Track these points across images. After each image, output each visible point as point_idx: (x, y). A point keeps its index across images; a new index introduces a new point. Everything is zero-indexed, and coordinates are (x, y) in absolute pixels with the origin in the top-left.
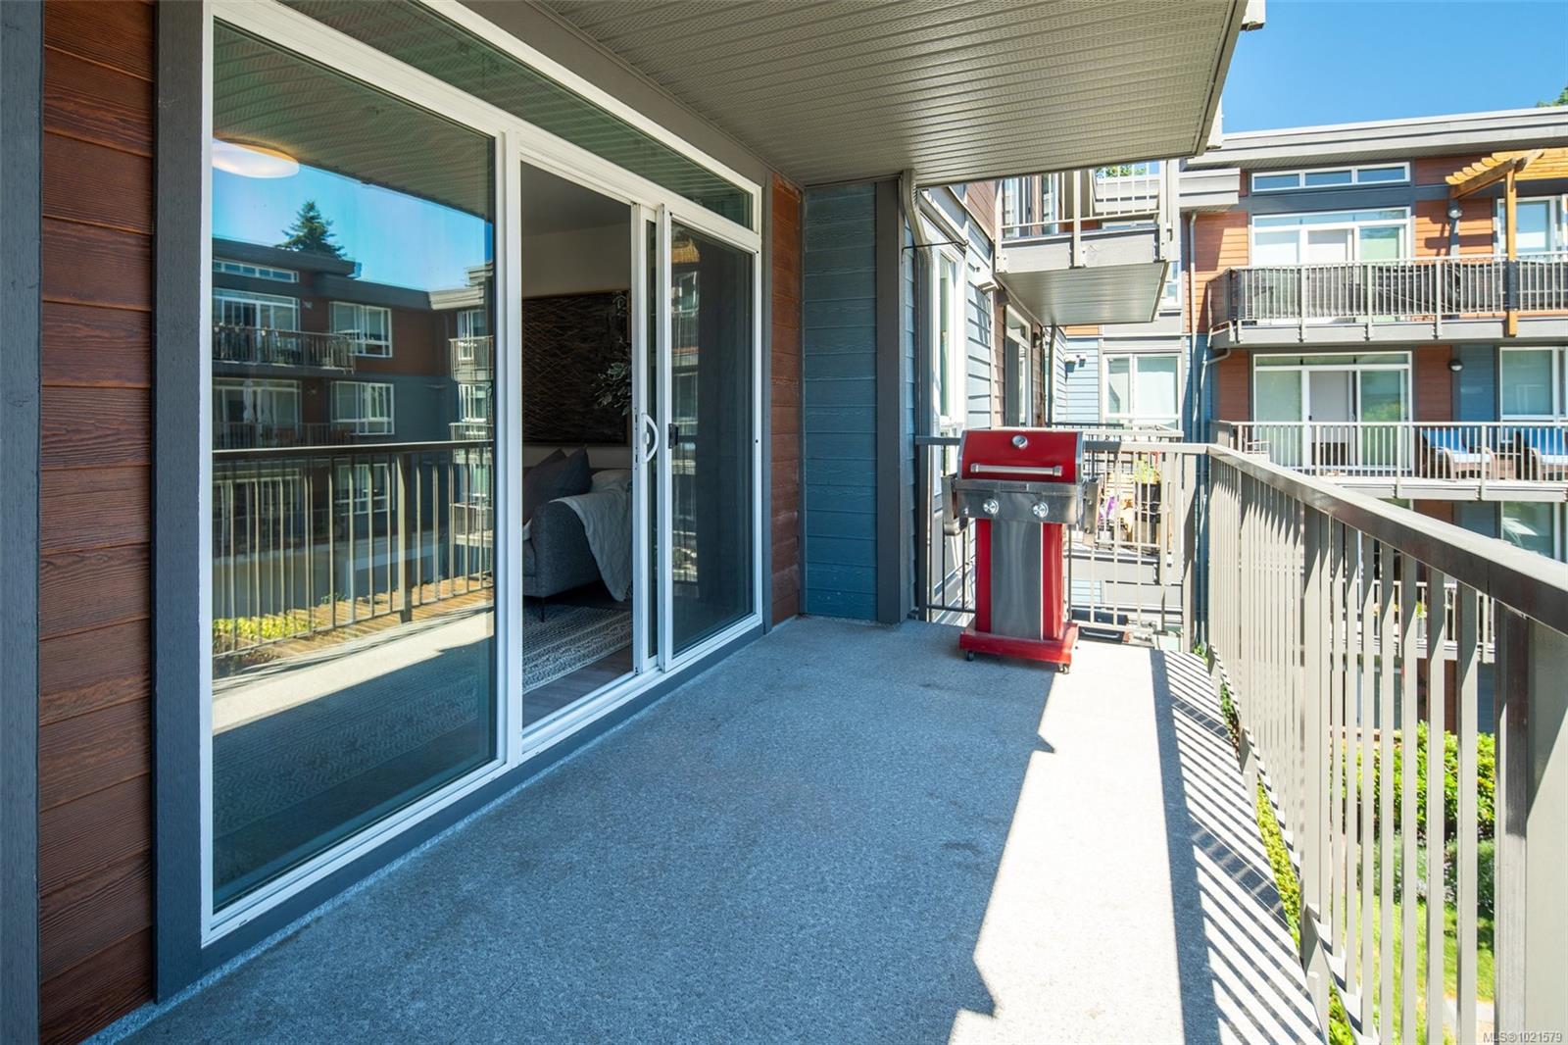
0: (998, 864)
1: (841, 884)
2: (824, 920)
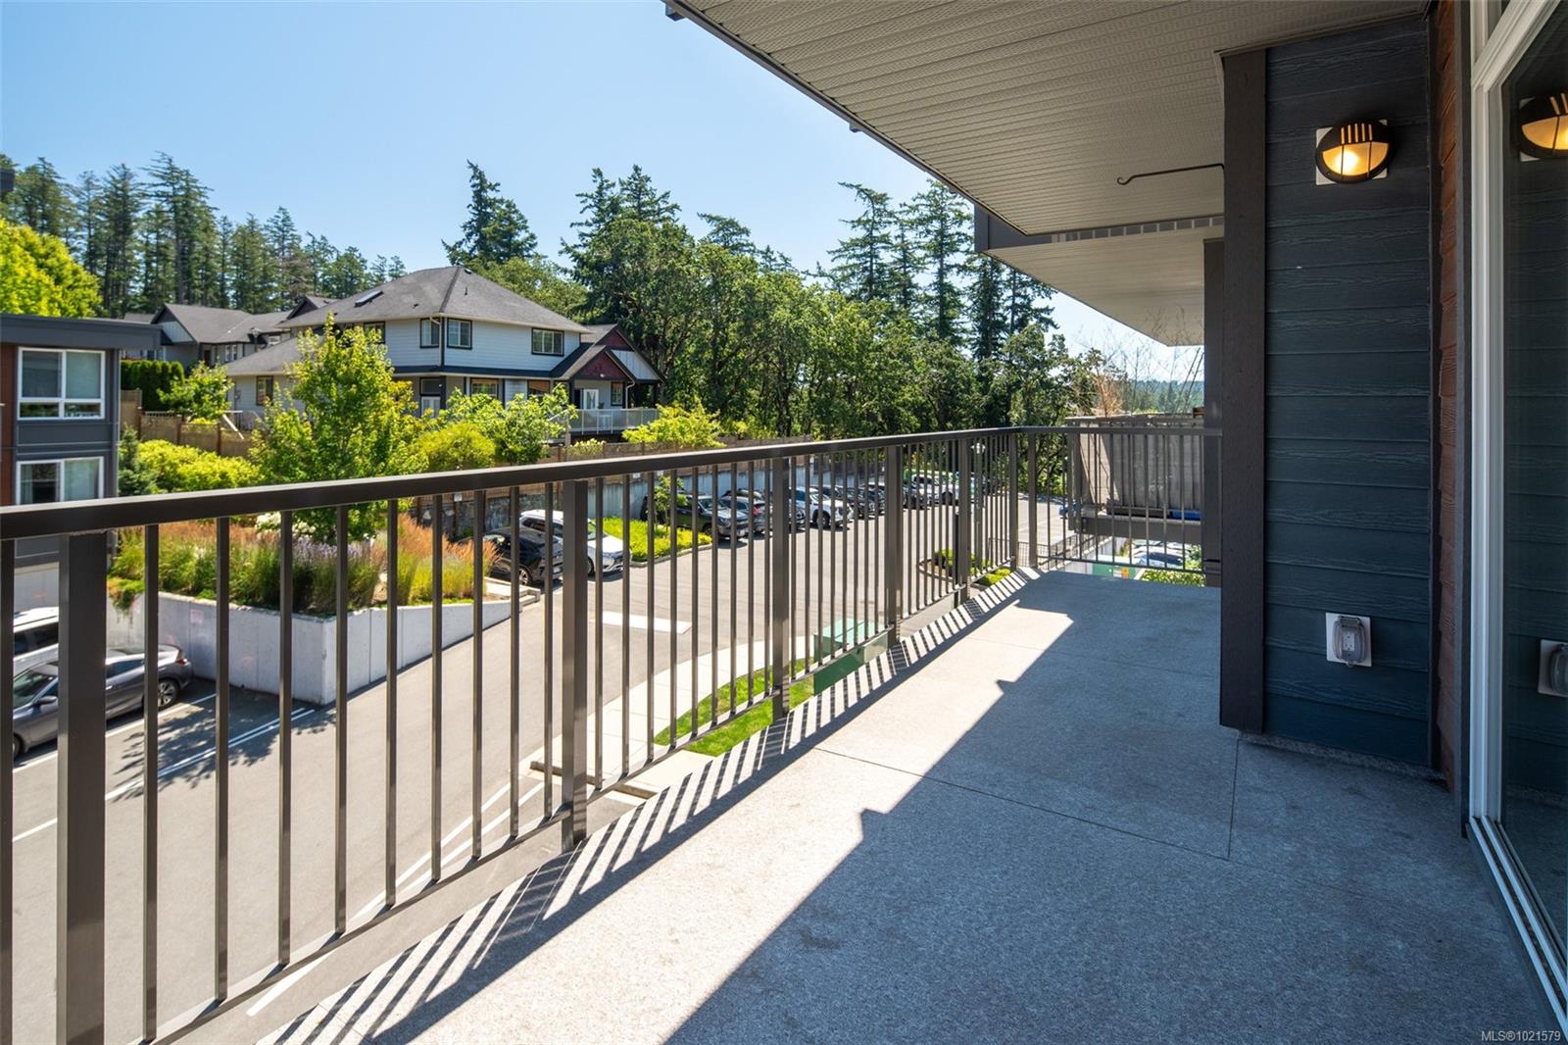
0: (791, 916)
1: (970, 910)
2: (986, 877)
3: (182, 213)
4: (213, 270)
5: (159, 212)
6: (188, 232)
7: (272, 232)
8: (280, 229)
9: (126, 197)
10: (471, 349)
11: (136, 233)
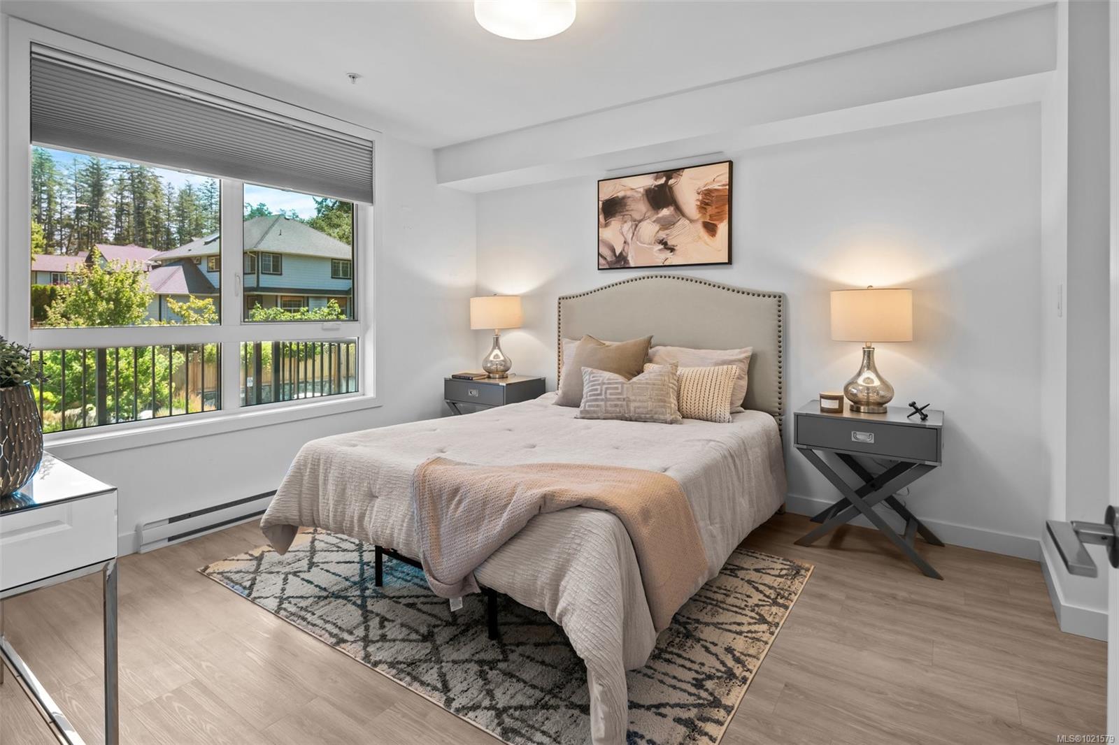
3: (137, 181)
4: (161, 220)
5: (121, 180)
6: (140, 193)
7: (203, 193)
8: (209, 191)
9: (99, 169)
10: (281, 274)
11: (107, 195)
